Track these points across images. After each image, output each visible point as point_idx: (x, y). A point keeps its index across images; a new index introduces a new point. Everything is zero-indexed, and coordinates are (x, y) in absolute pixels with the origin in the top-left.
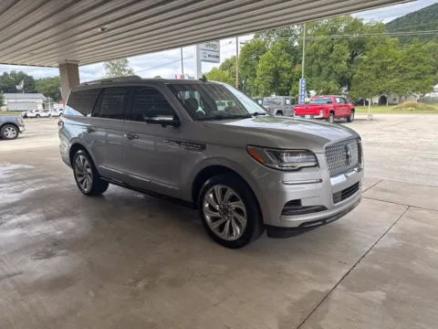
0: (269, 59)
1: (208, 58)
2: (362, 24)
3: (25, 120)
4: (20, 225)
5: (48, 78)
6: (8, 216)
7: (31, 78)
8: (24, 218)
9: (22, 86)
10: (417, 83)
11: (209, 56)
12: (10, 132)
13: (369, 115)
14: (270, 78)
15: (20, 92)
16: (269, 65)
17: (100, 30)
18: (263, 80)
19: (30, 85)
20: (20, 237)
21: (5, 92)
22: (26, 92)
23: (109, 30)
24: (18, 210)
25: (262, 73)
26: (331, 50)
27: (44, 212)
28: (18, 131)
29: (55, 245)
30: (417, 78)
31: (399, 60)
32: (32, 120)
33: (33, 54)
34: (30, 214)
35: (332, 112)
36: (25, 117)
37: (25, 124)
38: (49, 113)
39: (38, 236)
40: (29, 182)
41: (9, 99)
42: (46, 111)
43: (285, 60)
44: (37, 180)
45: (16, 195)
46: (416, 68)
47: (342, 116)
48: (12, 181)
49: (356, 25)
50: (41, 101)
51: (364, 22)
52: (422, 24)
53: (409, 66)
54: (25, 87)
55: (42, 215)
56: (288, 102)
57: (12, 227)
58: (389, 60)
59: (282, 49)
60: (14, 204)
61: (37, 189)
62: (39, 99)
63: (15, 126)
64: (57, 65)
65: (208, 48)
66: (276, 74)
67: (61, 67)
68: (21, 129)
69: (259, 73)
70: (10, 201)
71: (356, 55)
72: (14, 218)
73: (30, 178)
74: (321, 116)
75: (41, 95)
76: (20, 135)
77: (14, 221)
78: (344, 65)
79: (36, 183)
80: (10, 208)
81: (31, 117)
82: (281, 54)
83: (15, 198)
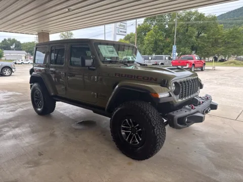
0: (152, 35)
1: (120, 33)
2: (204, 16)
3: (16, 65)
4: (15, 137)
5: (29, 43)
6: (6, 129)
7: (19, 42)
8: (18, 131)
9: (14, 46)
10: (235, 50)
11: (121, 31)
12: (7, 72)
13: (213, 67)
14: (152, 46)
15: (13, 50)
16: (152, 38)
17: (67, 10)
18: (148, 46)
19: (18, 46)
20: (15, 147)
21: (4, 50)
22: (16, 50)
23: (73, 10)
24: (13, 124)
25: (147, 42)
26: (187, 30)
27: (30, 127)
28: (12, 71)
29: (40, 154)
30: (235, 47)
31: (225, 37)
32: (19, 65)
33: (23, 26)
34: (21, 128)
35: (194, 65)
36: (16, 63)
37: (16, 67)
38: (28, 62)
39: (28, 146)
40: (20, 104)
41: (6, 53)
42: (27, 61)
43: (160, 35)
44: (24, 103)
45: (11, 113)
46: (235, 41)
47: (198, 67)
48: (9, 103)
49: (201, 17)
50: (24, 55)
51: (205, 15)
52: (235, 18)
53: (230, 40)
54: (15, 47)
55: (29, 129)
56: (167, 58)
57: (9, 138)
58: (219, 37)
59: (159, 29)
60: (10, 120)
61: (25, 109)
62: (23, 54)
63: (10, 68)
64: (37, 33)
65: (120, 27)
66: (156, 43)
67: (39, 34)
68: (13, 70)
69: (146, 42)
70: (8, 118)
71: (201, 33)
72: (11, 130)
73: (20, 101)
74: (187, 67)
75: (24, 52)
76: (13, 74)
77: (11, 133)
78: (194, 39)
79: (24, 105)
80: (7, 122)
81: (19, 64)
82: (158, 32)
83: (11, 115)
